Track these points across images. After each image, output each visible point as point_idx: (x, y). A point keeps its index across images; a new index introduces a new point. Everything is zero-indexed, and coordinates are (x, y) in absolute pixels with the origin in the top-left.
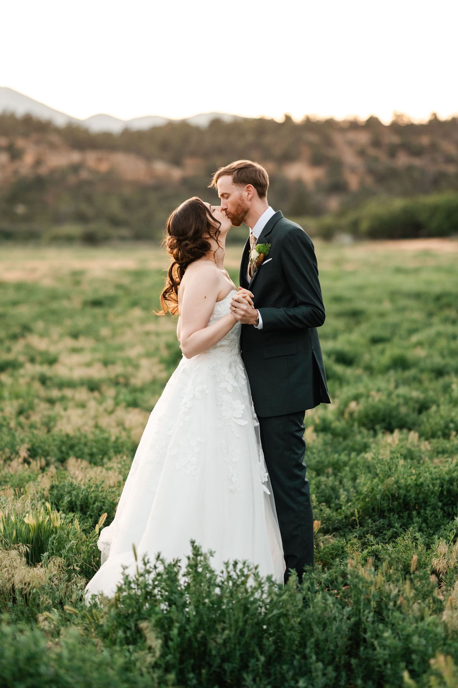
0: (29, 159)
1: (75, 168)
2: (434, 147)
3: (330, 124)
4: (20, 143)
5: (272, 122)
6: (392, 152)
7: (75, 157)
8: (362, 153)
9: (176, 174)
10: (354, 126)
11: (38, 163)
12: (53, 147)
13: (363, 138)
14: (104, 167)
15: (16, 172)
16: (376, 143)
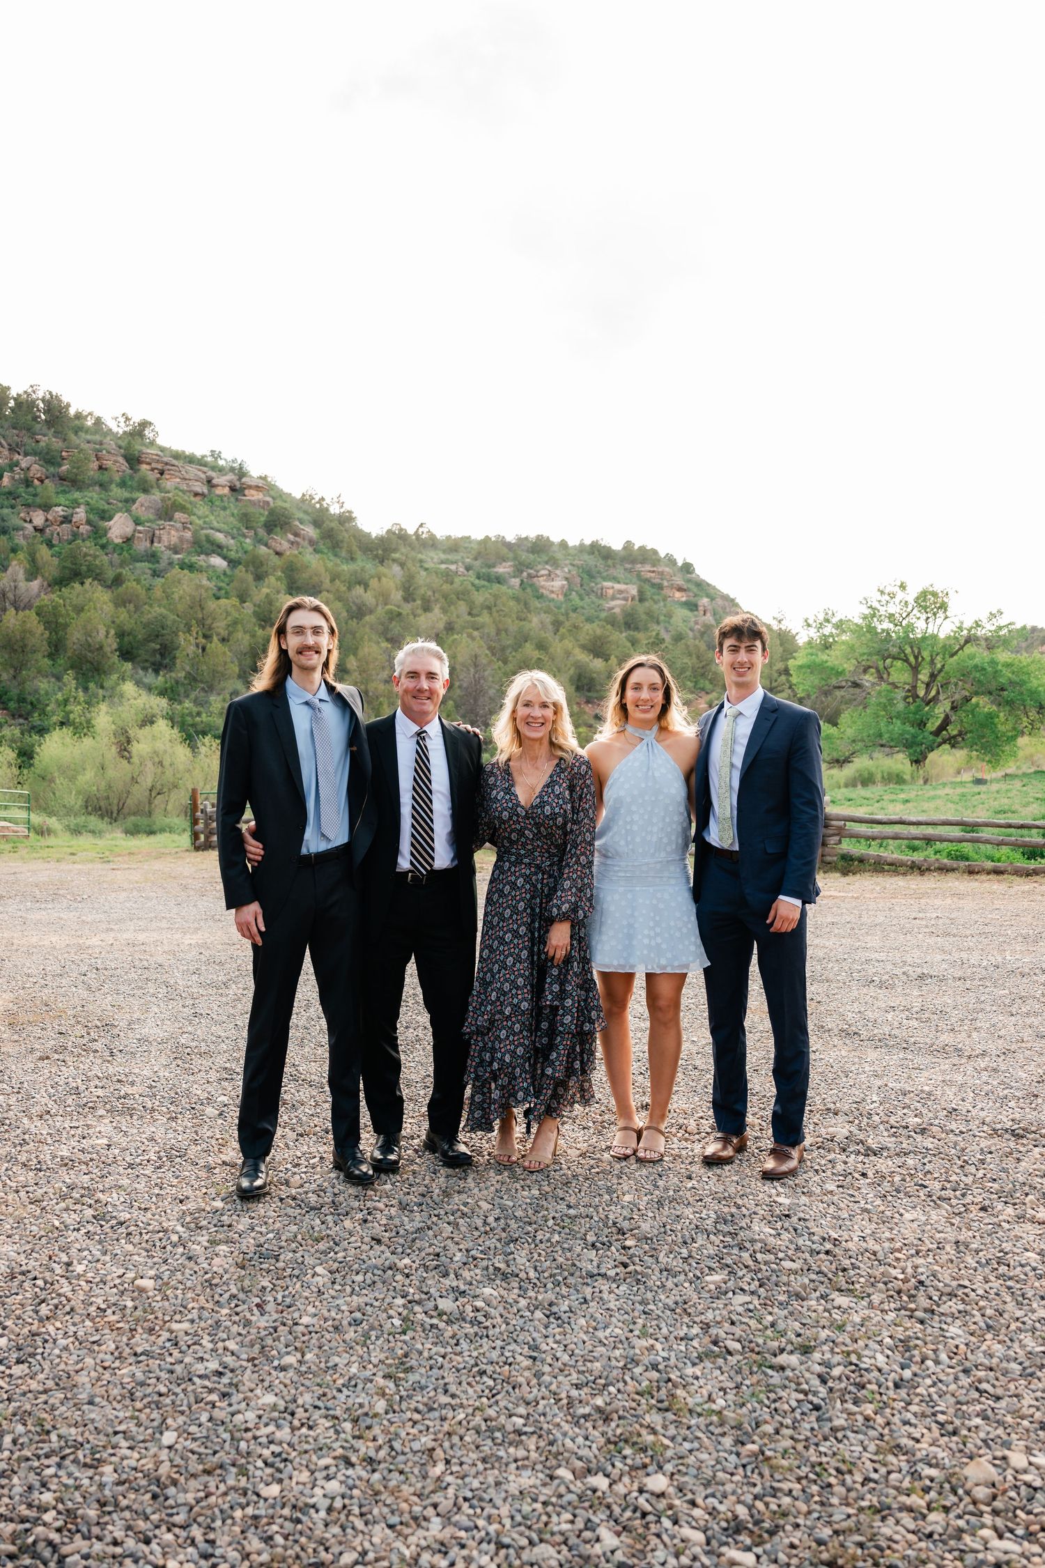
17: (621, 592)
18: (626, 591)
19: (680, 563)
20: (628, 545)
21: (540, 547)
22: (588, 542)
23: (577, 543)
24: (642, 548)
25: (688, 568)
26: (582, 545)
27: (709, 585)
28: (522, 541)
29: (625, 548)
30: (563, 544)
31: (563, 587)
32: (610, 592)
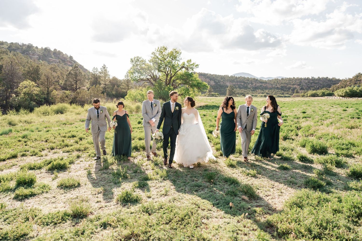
0: (254, 84)
1: (261, 86)
2: (318, 82)
3: (301, 79)
4: (253, 82)
5: (292, 78)
6: (311, 84)
7: (261, 84)
8: (306, 84)
9: (276, 86)
10: (305, 79)
11: (255, 85)
12: (258, 83)
13: (307, 81)
14: (265, 86)
15: (252, 86)
16: (309, 82)
17: (54, 61)
18: (55, 61)
19: (69, 56)
20: (55, 50)
21: (30, 47)
22: (44, 48)
23: (41, 48)
24: (59, 51)
25: (71, 57)
26: (42, 48)
27: (77, 62)
28: (23, 45)
29: (54, 51)
30: (37, 48)
31: (37, 57)
32: (51, 60)
